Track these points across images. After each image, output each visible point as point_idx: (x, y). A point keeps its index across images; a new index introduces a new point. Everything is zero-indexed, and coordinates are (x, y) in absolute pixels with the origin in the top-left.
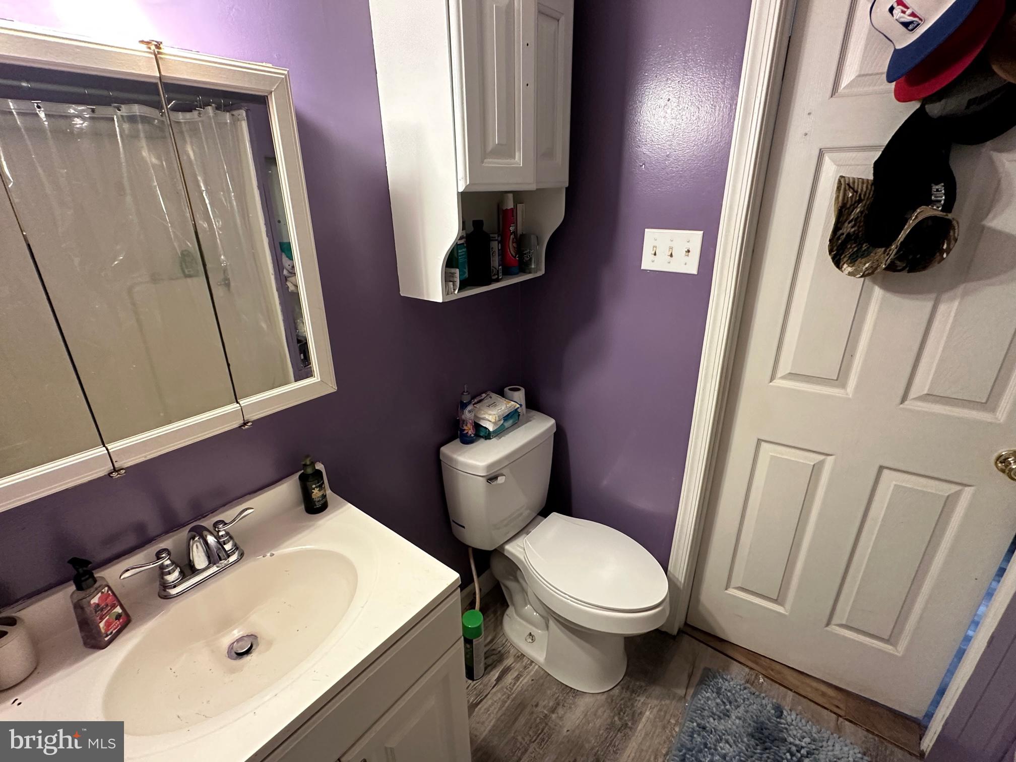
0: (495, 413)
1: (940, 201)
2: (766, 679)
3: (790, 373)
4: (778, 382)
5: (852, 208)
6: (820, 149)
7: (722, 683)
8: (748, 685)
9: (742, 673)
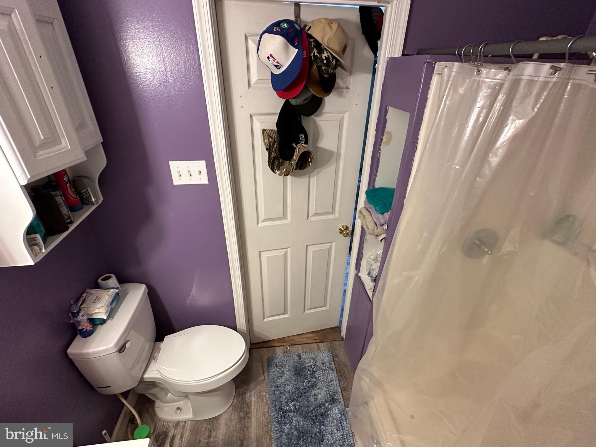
0: (103, 305)
1: (303, 140)
2: (290, 346)
3: (264, 219)
4: (261, 224)
5: (273, 146)
6: (250, 114)
7: (276, 360)
8: (285, 354)
9: (281, 350)
